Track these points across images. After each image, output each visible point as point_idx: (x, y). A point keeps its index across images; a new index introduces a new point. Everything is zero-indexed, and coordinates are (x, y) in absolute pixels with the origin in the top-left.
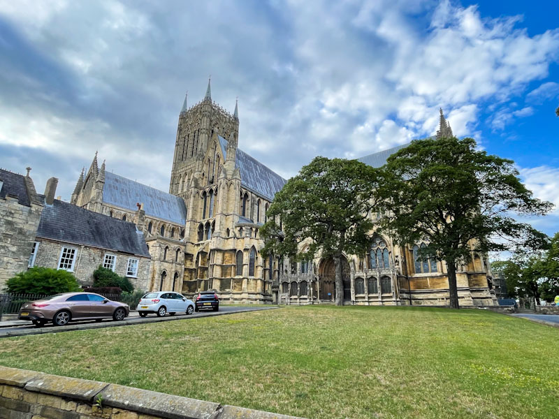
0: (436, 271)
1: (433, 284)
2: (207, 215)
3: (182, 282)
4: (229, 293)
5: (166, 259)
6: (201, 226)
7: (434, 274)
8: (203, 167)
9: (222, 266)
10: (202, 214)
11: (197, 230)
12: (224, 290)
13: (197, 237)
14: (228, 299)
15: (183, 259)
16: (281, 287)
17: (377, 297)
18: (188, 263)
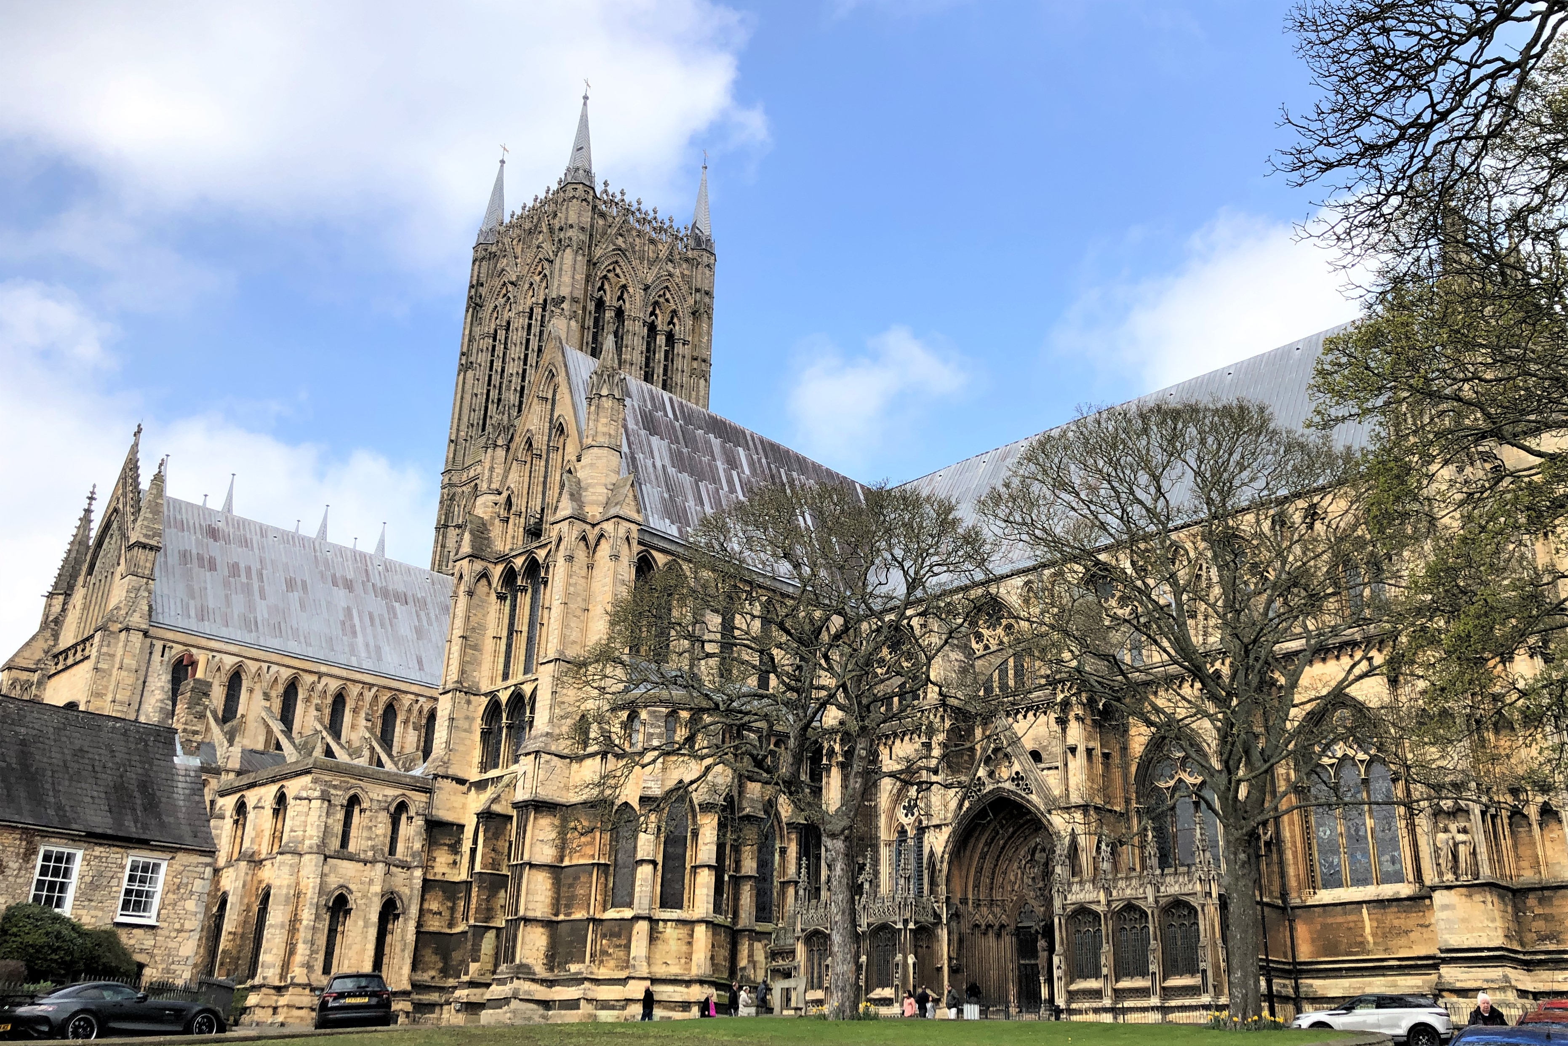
0: (1399, 878)
1: (1386, 934)
2: (517, 666)
3: (411, 936)
4: (578, 980)
5: (352, 847)
6: (493, 709)
7: (1388, 890)
8: (507, 472)
9: (555, 870)
10: (502, 660)
11: (478, 726)
12: (562, 965)
13: (476, 754)
14: (573, 1004)
15: (417, 846)
16: (800, 949)
17: (1144, 993)
18: (442, 860)
